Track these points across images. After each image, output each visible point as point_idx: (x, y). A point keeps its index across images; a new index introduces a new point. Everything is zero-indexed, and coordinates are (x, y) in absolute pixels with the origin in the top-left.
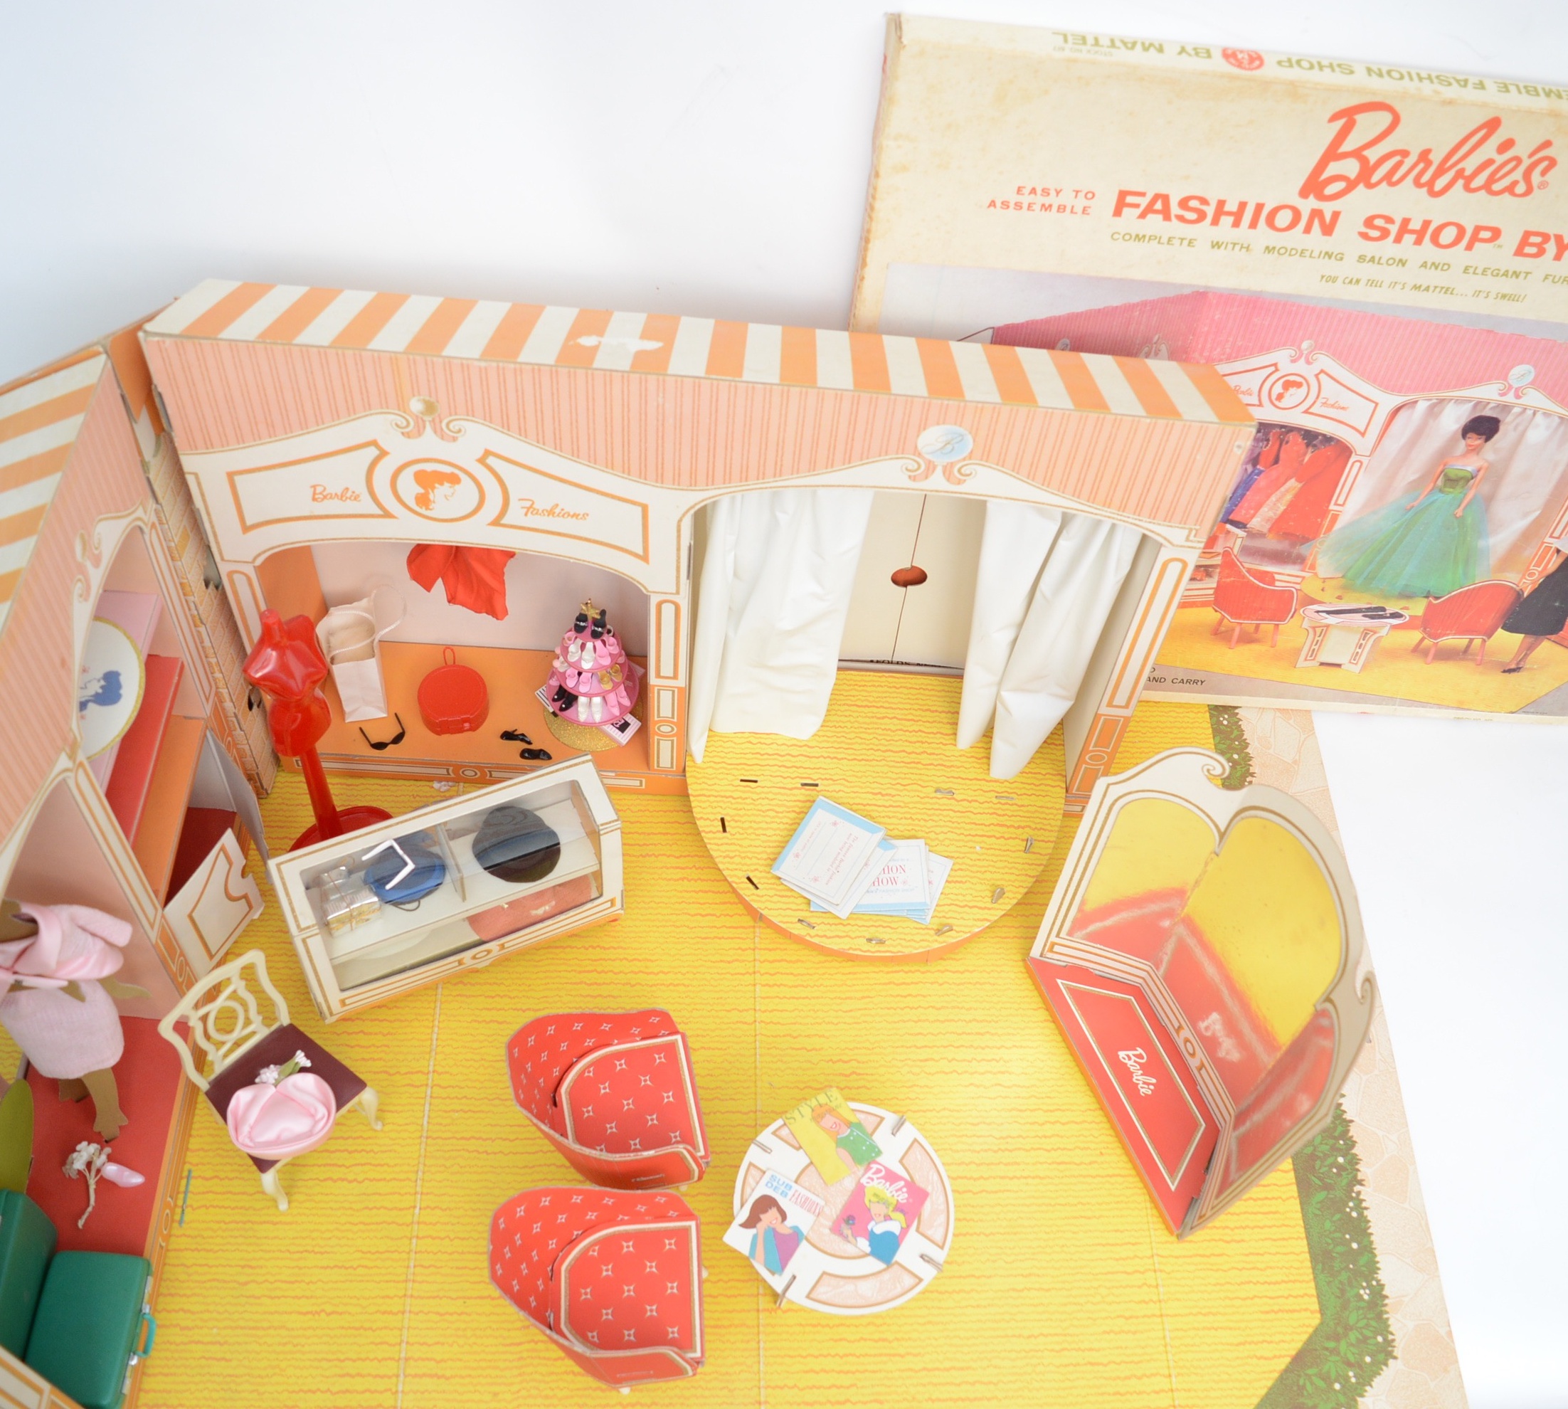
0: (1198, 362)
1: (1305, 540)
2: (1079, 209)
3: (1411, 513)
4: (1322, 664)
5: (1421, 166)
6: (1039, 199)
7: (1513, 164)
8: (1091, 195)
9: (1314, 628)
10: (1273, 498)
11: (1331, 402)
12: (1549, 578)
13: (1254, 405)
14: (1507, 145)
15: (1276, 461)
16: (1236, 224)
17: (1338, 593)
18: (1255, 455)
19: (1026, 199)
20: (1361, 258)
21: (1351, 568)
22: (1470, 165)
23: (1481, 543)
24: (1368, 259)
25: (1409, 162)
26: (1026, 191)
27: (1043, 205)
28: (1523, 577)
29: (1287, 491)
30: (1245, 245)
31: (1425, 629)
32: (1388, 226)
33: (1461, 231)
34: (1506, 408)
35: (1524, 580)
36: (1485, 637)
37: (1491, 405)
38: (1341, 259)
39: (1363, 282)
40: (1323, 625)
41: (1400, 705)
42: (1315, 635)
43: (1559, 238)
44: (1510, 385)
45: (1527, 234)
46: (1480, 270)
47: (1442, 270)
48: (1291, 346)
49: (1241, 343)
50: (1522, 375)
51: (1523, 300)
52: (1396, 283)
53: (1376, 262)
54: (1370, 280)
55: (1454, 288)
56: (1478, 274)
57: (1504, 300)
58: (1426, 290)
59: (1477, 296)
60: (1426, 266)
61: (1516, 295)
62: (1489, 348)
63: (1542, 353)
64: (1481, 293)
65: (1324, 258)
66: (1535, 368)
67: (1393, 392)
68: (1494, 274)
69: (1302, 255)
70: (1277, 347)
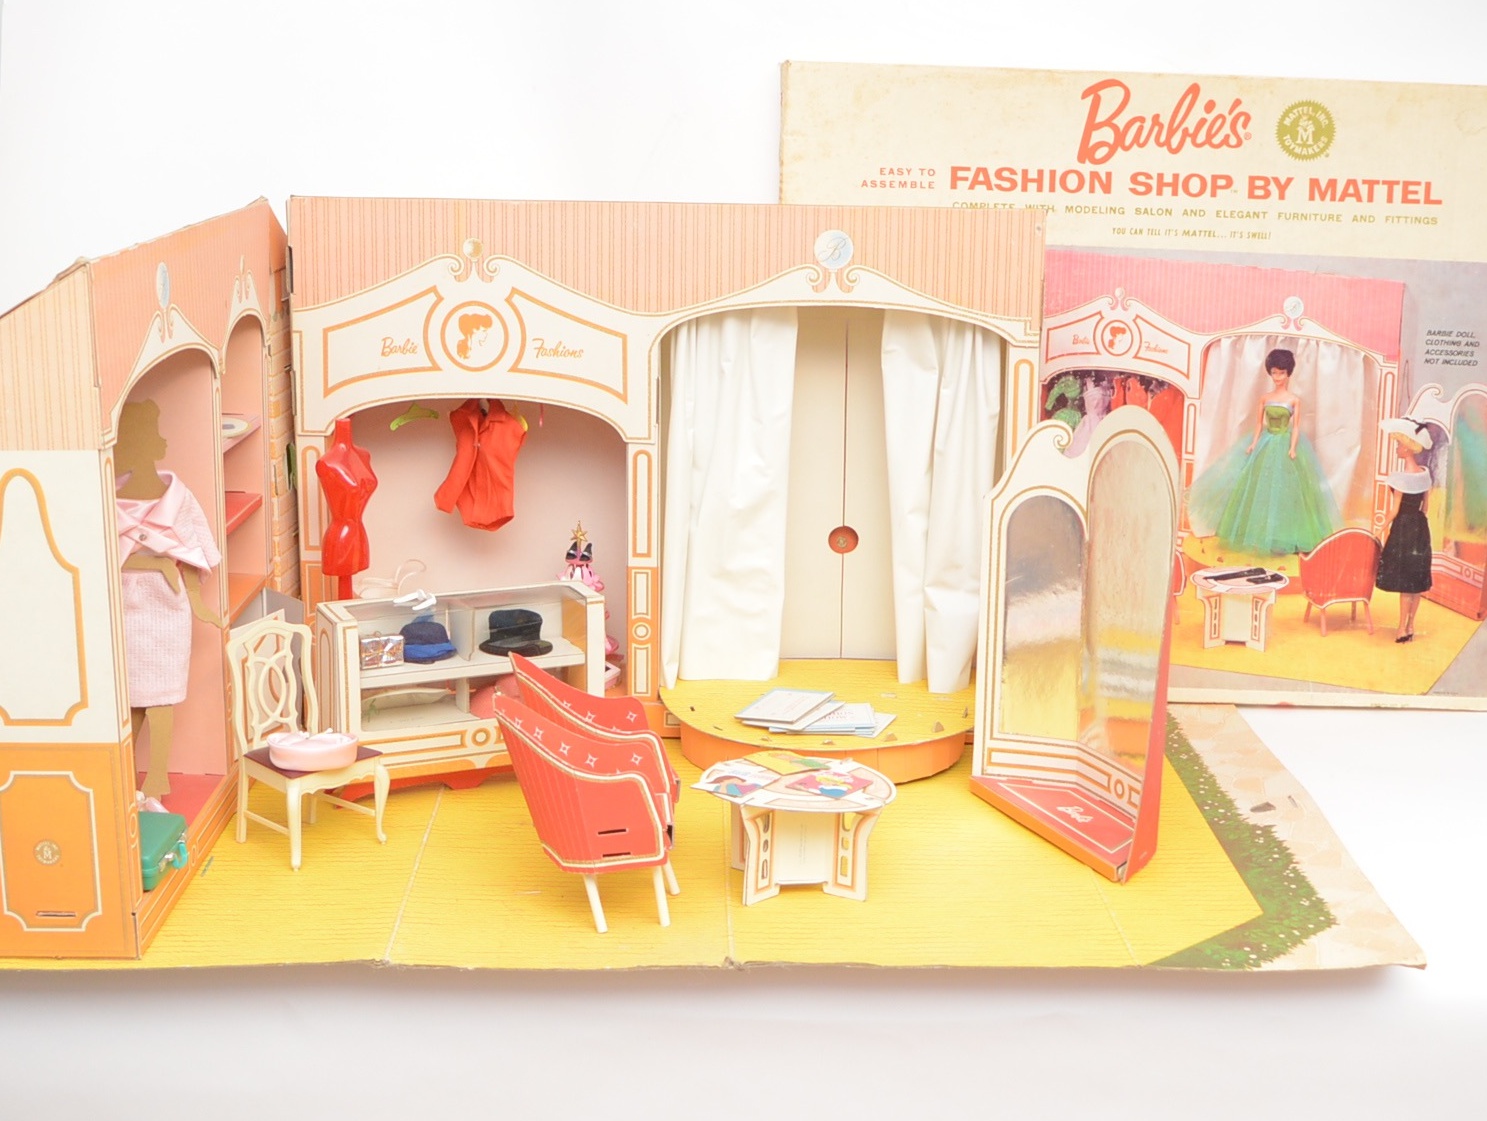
2: (926, 185)
4: (1228, 642)
5: (1156, 129)
6: (897, 178)
7: (1219, 122)
8: (932, 172)
9: (1208, 598)
11: (1153, 346)
12: (1396, 521)
13: (1093, 353)
14: (1210, 106)
16: (1040, 189)
17: (1217, 555)
18: (1107, 404)
19: (888, 178)
20: (1138, 211)
21: (1220, 524)
22: (1191, 124)
23: (1323, 487)
24: (1143, 211)
26: (887, 171)
27: (900, 182)
28: (1373, 524)
30: (1051, 206)
31: (1307, 592)
32: (1149, 181)
33: (1203, 181)
34: (1293, 340)
35: (1375, 527)
36: (1365, 599)
37: (1280, 339)
38: (1123, 213)
39: (1145, 232)
40: (1214, 594)
41: (1315, 691)
42: (1211, 607)
43: (1276, 180)
44: (1288, 318)
45: (1252, 179)
46: (1228, 214)
47: (1200, 216)
48: (1107, 294)
49: (1068, 295)
50: (1294, 307)
51: (1270, 237)
52: (1170, 230)
53: (1150, 213)
54: (1150, 229)
55: (1214, 232)
56: (1228, 217)
57: (1255, 238)
58: (1194, 235)
59: (1234, 237)
60: (1187, 214)
61: (1263, 233)
62: (1260, 283)
63: (1302, 284)
64: (1236, 233)
65: (1110, 213)
66: (1302, 300)
67: (1198, 332)
68: (1240, 216)
69: (1094, 211)
70: (1096, 296)
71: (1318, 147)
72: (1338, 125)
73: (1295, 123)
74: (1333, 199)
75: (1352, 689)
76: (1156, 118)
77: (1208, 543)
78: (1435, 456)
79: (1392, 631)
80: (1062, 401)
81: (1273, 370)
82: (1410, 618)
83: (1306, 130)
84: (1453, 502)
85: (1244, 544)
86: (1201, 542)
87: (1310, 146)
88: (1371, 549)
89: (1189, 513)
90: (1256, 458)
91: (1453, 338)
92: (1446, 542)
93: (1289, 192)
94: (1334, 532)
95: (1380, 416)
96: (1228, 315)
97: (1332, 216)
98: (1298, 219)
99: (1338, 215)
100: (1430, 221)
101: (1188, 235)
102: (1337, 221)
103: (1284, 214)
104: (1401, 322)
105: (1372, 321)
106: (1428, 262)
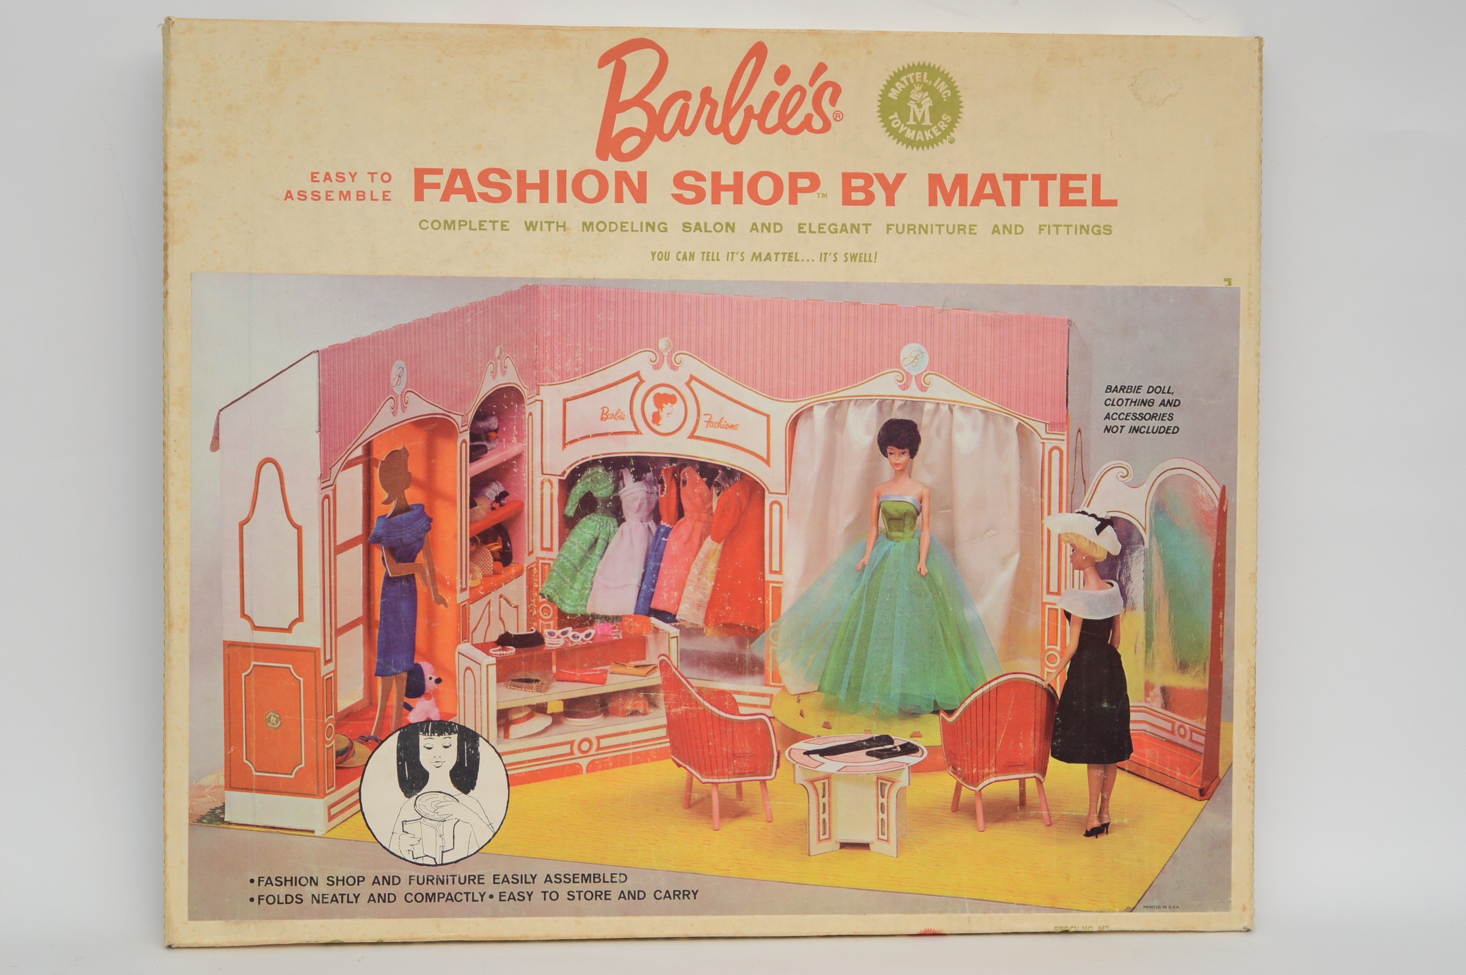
0: (552, 380)
1: (754, 634)
2: (378, 195)
3: (865, 576)
4: (844, 845)
5: (708, 108)
6: (337, 187)
7: (797, 95)
8: (387, 177)
9: (812, 782)
10: (694, 570)
11: (716, 419)
12: (1076, 660)
13: (631, 433)
14: (782, 74)
15: (681, 513)
16: (544, 198)
17: (823, 719)
18: (653, 506)
19: (322, 187)
20: (686, 227)
21: (824, 673)
22: (756, 100)
24: (693, 227)
25: (694, 103)
27: (341, 193)
28: (1043, 665)
29: (707, 557)
30: (561, 224)
31: (954, 768)
32: (700, 184)
33: (777, 180)
34: (915, 405)
35: (1047, 669)
36: (1037, 775)
37: (898, 404)
38: (666, 230)
39: (698, 257)
40: (821, 775)
41: (972, 912)
42: (817, 794)
43: (881, 178)
44: (908, 374)
45: (847, 178)
46: (815, 228)
47: (775, 232)
48: (647, 347)
49: (592, 350)
50: (915, 359)
51: (875, 259)
52: (733, 253)
53: (703, 229)
54: (704, 253)
55: (796, 254)
56: (815, 232)
57: (855, 261)
58: (768, 259)
59: (825, 261)
60: (757, 229)
61: (865, 254)
62: (864, 326)
63: (924, 326)
64: (828, 256)
65: (647, 231)
66: (925, 347)
67: (780, 398)
68: (832, 230)
69: (623, 229)
70: (632, 350)
71: (939, 129)
72: (965, 98)
73: (905, 95)
74: (963, 202)
75: (1026, 907)
76: (706, 93)
77: (809, 702)
78: (1125, 565)
79: (1078, 821)
80: (588, 504)
81: (889, 450)
82: (1102, 797)
83: (920, 106)
84: (1156, 629)
85: (860, 701)
86: (799, 701)
88: (1042, 701)
89: (779, 658)
90: (872, 576)
91: (1143, 395)
92: (1148, 687)
93: (899, 195)
94: (989, 680)
95: (1044, 510)
96: (822, 372)
97: (963, 227)
98: (915, 233)
99: (970, 226)
100: (1102, 231)
101: (759, 259)
102: (970, 233)
103: (895, 227)
104: (1068, 374)
105: (1027, 375)
106: (1102, 288)
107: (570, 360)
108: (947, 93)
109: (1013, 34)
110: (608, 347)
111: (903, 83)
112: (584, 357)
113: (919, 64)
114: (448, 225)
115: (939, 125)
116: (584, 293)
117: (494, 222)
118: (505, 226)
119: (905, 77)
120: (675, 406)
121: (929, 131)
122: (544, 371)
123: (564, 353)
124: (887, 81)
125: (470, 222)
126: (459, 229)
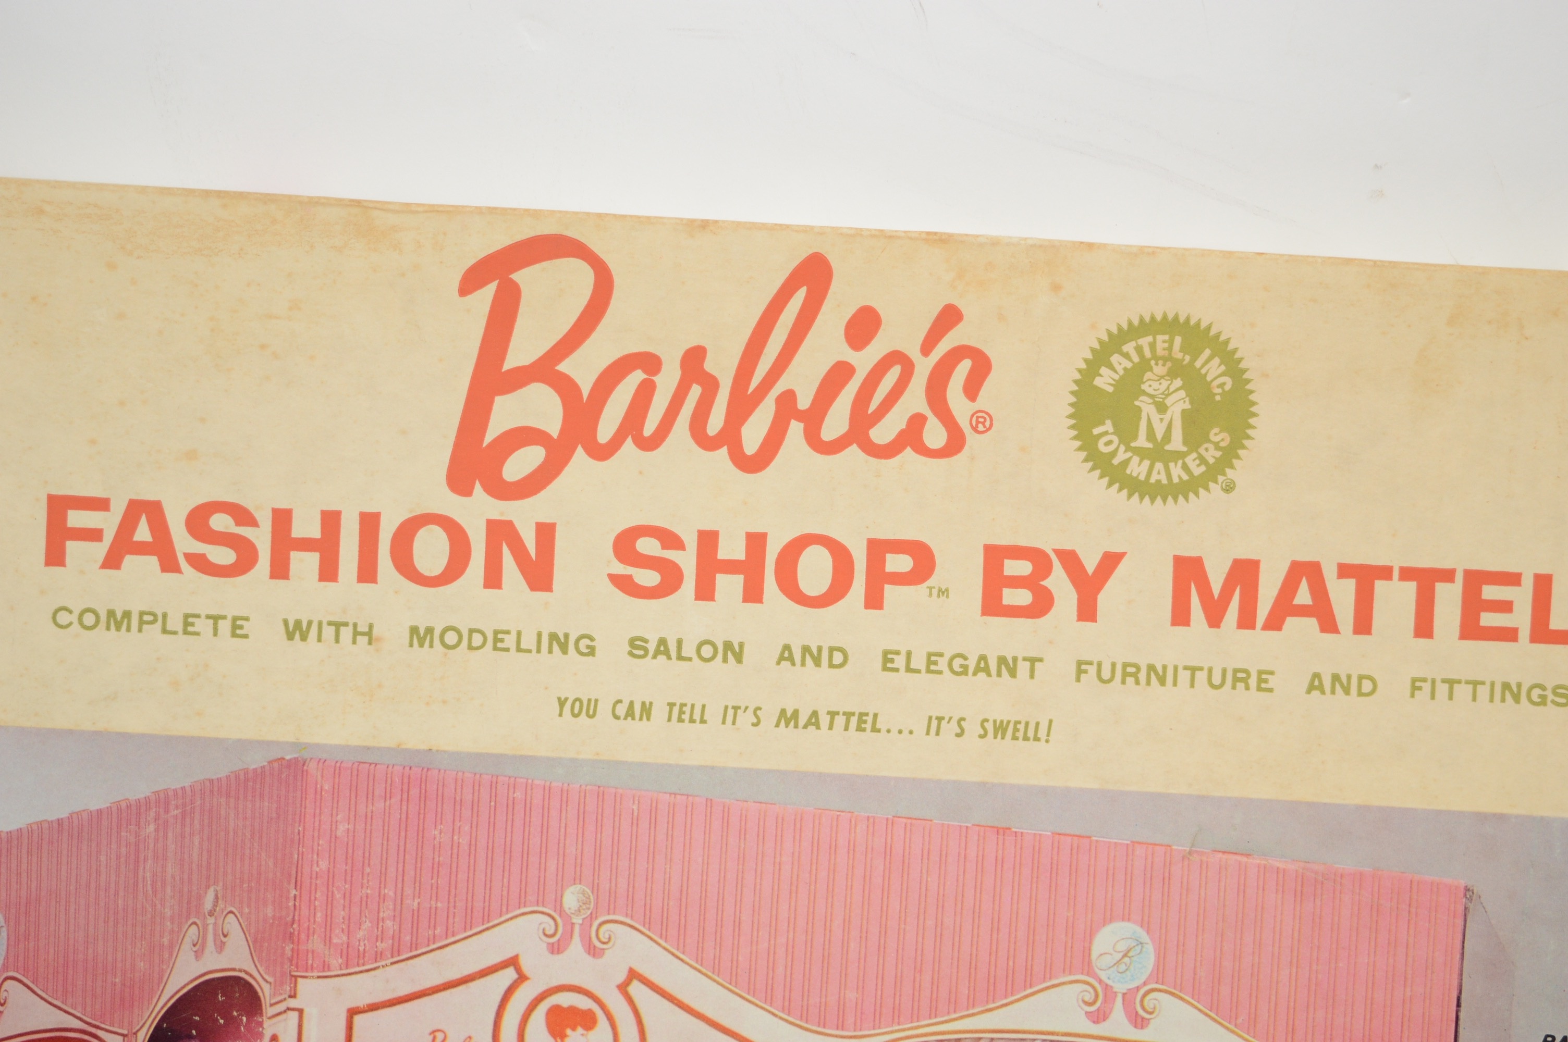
0: (326, 966)
5: (696, 391)
16: (329, 572)
20: (637, 647)
24: (652, 647)
30: (363, 628)
32: (671, 555)
33: (840, 554)
38: (592, 651)
39: (659, 712)
43: (1070, 559)
44: (1107, 987)
45: (994, 555)
46: (919, 662)
47: (831, 666)
48: (538, 905)
49: (416, 904)
50: (1125, 955)
51: (1048, 735)
52: (736, 708)
53: (674, 654)
54: (674, 704)
55: (876, 716)
56: (918, 671)
57: (1003, 738)
58: (813, 724)
59: (937, 734)
60: (791, 659)
61: (1027, 724)
62: (1016, 878)
63: (1148, 885)
64: (944, 723)
65: (550, 651)
66: (1148, 933)
67: (824, 1027)
68: (956, 668)
69: (499, 645)
70: (504, 909)
71: (1202, 460)
72: (1263, 396)
74: (1246, 621)
83: (1162, 408)
87: (1177, 456)
93: (1105, 599)
96: (918, 975)
97: (1244, 675)
98: (1137, 682)
99: (1260, 673)
100: (1551, 697)
101: (792, 723)
102: (1259, 689)
103: (1095, 667)
104: (1459, 1005)
105: (1369, 1002)
106: (1544, 822)
107: (368, 924)
108: (1224, 384)
109: (1375, 262)
110: (452, 900)
111: (1127, 356)
112: (398, 919)
113: (1165, 317)
114: (115, 619)
115: (1202, 450)
116: (406, 780)
117: (216, 618)
118: (241, 627)
119: (1133, 344)
120: (592, 1034)
121: (1180, 463)
122: (310, 946)
123: (356, 910)
124: (1093, 350)
125: (165, 616)
126: (140, 630)
